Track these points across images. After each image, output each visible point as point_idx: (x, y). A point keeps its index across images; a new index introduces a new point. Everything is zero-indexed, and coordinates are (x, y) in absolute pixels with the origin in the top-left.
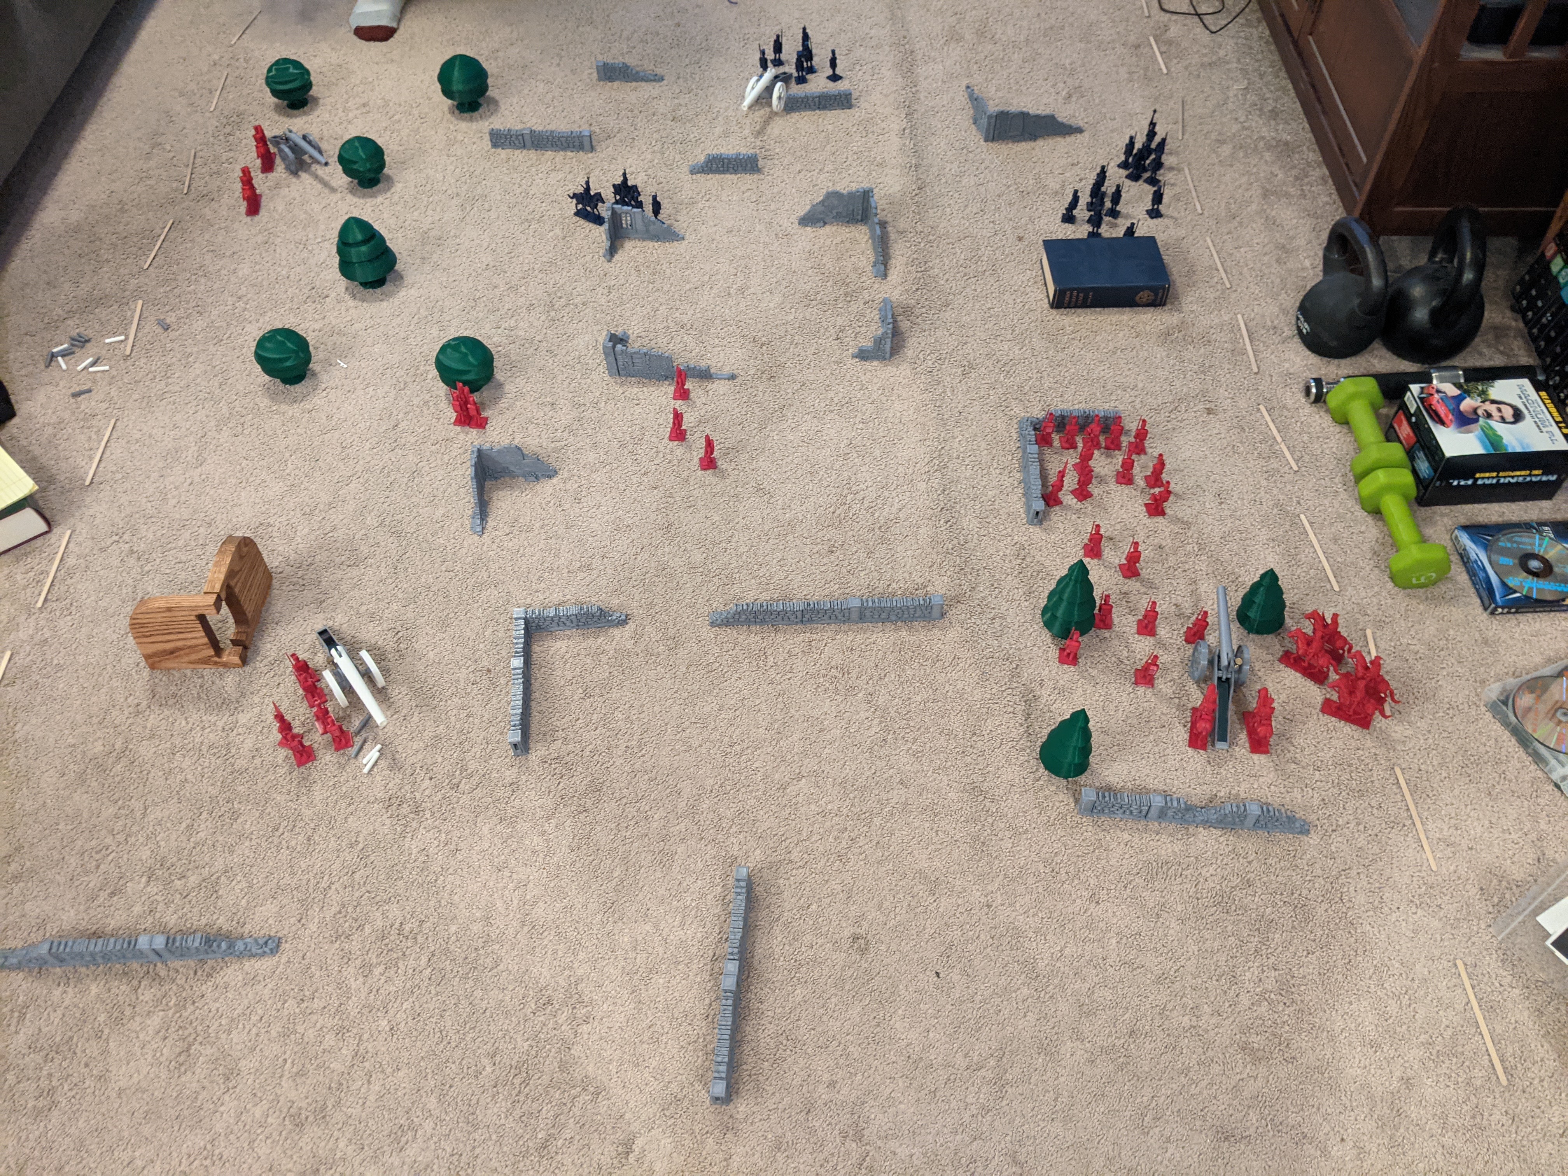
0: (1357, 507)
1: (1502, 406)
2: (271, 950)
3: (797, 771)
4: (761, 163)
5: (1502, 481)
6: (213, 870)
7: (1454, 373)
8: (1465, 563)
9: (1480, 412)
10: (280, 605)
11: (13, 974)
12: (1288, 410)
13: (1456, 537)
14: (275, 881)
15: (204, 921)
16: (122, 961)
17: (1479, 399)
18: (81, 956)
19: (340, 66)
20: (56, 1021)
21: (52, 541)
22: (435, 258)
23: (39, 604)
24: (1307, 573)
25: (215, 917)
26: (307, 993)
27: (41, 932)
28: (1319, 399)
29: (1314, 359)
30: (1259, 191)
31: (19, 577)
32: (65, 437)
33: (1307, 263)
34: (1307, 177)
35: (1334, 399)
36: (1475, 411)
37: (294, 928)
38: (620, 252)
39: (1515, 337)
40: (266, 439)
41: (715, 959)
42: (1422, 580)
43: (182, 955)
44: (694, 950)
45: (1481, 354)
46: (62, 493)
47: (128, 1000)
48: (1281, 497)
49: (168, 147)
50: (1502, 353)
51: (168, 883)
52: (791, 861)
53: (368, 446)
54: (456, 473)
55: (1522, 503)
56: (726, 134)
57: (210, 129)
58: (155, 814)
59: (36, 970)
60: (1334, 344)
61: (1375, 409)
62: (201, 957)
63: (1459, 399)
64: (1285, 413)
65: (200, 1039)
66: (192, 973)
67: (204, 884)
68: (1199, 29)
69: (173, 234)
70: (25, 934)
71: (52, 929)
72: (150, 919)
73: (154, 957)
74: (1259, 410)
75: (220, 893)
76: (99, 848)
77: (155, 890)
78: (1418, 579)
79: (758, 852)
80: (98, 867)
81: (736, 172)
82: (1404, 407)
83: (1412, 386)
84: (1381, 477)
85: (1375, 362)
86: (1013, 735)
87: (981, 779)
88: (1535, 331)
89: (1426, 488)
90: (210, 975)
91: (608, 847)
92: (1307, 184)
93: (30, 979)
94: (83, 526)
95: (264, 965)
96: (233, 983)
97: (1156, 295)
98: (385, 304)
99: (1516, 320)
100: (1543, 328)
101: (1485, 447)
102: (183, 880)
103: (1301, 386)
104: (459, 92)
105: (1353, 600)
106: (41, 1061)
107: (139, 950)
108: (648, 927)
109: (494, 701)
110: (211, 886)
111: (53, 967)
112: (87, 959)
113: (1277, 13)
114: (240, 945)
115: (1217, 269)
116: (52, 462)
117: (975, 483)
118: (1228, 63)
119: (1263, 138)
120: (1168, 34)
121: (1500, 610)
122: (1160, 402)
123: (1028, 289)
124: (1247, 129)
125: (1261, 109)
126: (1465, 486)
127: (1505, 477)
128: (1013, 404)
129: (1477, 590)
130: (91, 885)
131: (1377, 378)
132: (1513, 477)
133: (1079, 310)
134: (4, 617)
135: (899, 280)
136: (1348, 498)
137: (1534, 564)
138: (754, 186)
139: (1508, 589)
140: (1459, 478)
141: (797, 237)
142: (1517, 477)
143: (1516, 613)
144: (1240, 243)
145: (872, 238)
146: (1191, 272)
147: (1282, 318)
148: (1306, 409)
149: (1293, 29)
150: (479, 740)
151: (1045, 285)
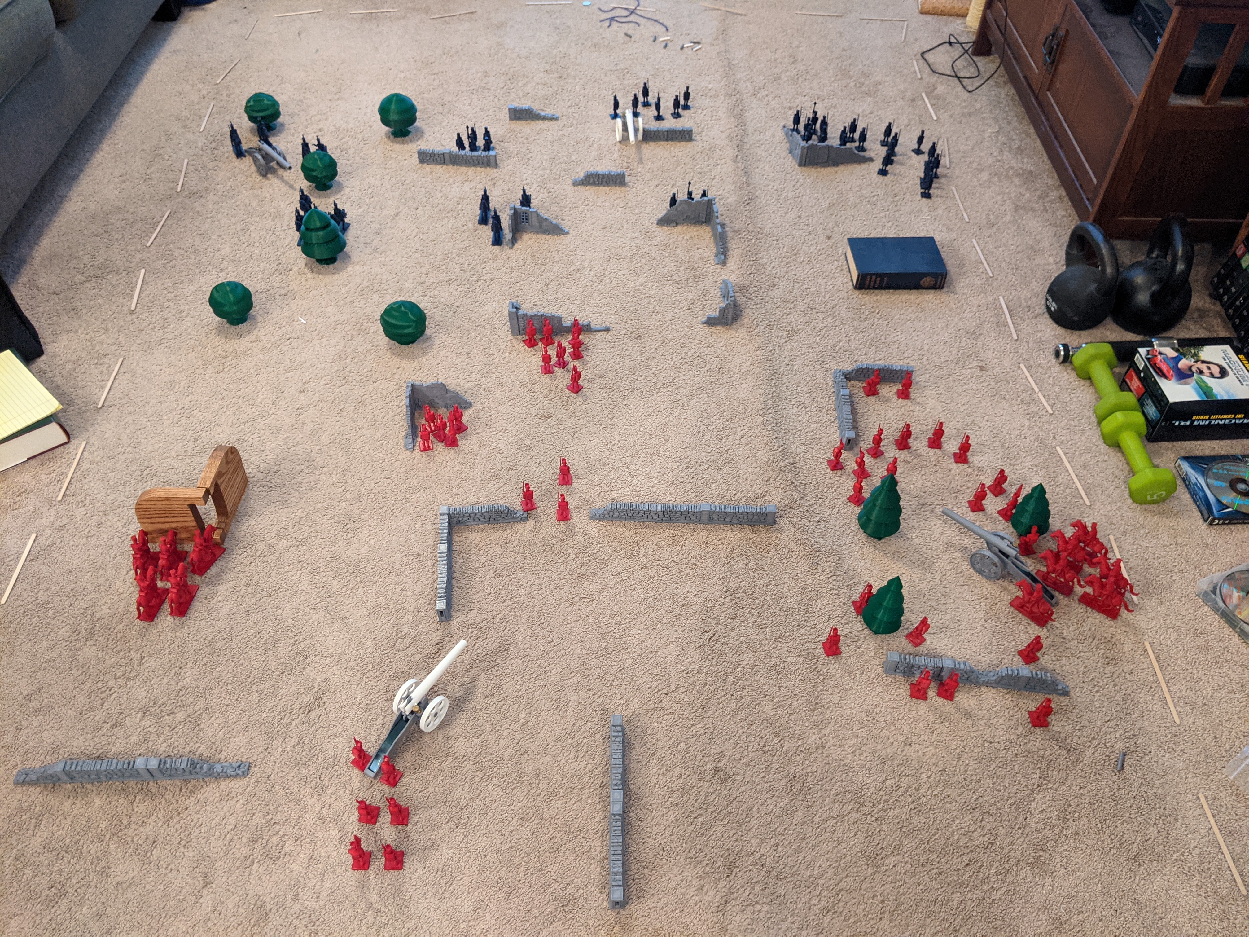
0: (1101, 442)
1: (1210, 365)
2: (243, 772)
3: (666, 638)
4: (627, 179)
5: (1213, 422)
6: (196, 708)
7: (1171, 341)
8: (1187, 486)
9: (1194, 369)
10: (252, 501)
11: (32, 789)
12: (1043, 368)
13: (1179, 465)
14: (247, 717)
15: (188, 750)
16: (121, 779)
17: (1193, 360)
18: (88, 773)
19: (301, 101)
20: (67, 826)
21: (70, 450)
22: (375, 243)
23: (59, 498)
24: (1064, 491)
25: (197, 745)
26: (272, 808)
27: (56, 755)
28: (1067, 359)
29: (1060, 330)
30: (1011, 207)
31: (43, 477)
32: (83, 371)
33: (1051, 260)
34: (1047, 196)
35: (1078, 359)
36: (1190, 368)
37: (262, 756)
38: (519, 242)
39: (1215, 318)
40: (242, 375)
41: (602, 786)
42: (1155, 497)
43: (170, 775)
44: (586, 778)
45: (1188, 329)
46: (79, 413)
47: (125, 811)
48: (1041, 433)
49: (167, 157)
50: (1206, 329)
51: (159, 718)
52: (663, 709)
53: (323, 382)
54: (392, 403)
55: (1228, 441)
56: (599, 157)
57: (200, 145)
58: (150, 663)
59: (51, 785)
60: (1076, 319)
61: (1111, 367)
62: (186, 777)
63: (1177, 360)
64: (1040, 370)
65: (183, 843)
66: (178, 790)
67: (189, 719)
68: (960, 88)
69: (169, 222)
70: (42, 757)
71: (64, 753)
72: (144, 746)
73: (147, 776)
74: (1019, 367)
75: (202, 726)
76: (104, 689)
77: (149, 723)
78: (1152, 496)
79: (636, 701)
80: (102, 704)
81: (608, 184)
82: (1134, 366)
83: (1140, 350)
84: (1119, 417)
85: (1108, 333)
86: (839, 612)
87: (814, 647)
88: (1231, 311)
89: (1154, 428)
90: (192, 792)
91: (515, 694)
92: (1049, 201)
93: (45, 793)
94: (95, 438)
95: (237, 785)
96: (211, 799)
97: (936, 281)
98: (337, 276)
99: (1214, 304)
100: (1237, 309)
101: (1200, 395)
102: (173, 716)
103: (1052, 350)
104: (396, 121)
105: (1101, 512)
106: (53, 859)
107: (136, 770)
108: (548, 758)
109: (423, 579)
110: (195, 721)
111: (65, 783)
112: (93, 777)
113: (1021, 75)
114: (218, 768)
115: (981, 263)
116: (72, 390)
117: (800, 418)
118: (983, 113)
119: (1012, 168)
120: (935, 92)
121: (1217, 521)
122: (942, 360)
123: (836, 275)
124: (999, 161)
125: (1010, 147)
126: (1184, 426)
127: (1215, 420)
128: (828, 360)
129: (1198, 506)
130: (97, 718)
131: (1113, 344)
132: (1221, 420)
133: (876, 291)
134: (30, 508)
135: (736, 267)
136: (1093, 435)
137: (1241, 486)
138: (622, 195)
139: (1224, 506)
140: (1179, 420)
141: (656, 234)
142: (1225, 419)
143: (1229, 523)
144: (999, 244)
145: (714, 235)
146: (962, 264)
147: (1034, 299)
148: (1056, 368)
149: (1034, 87)
150: (411, 609)
151: (850, 271)
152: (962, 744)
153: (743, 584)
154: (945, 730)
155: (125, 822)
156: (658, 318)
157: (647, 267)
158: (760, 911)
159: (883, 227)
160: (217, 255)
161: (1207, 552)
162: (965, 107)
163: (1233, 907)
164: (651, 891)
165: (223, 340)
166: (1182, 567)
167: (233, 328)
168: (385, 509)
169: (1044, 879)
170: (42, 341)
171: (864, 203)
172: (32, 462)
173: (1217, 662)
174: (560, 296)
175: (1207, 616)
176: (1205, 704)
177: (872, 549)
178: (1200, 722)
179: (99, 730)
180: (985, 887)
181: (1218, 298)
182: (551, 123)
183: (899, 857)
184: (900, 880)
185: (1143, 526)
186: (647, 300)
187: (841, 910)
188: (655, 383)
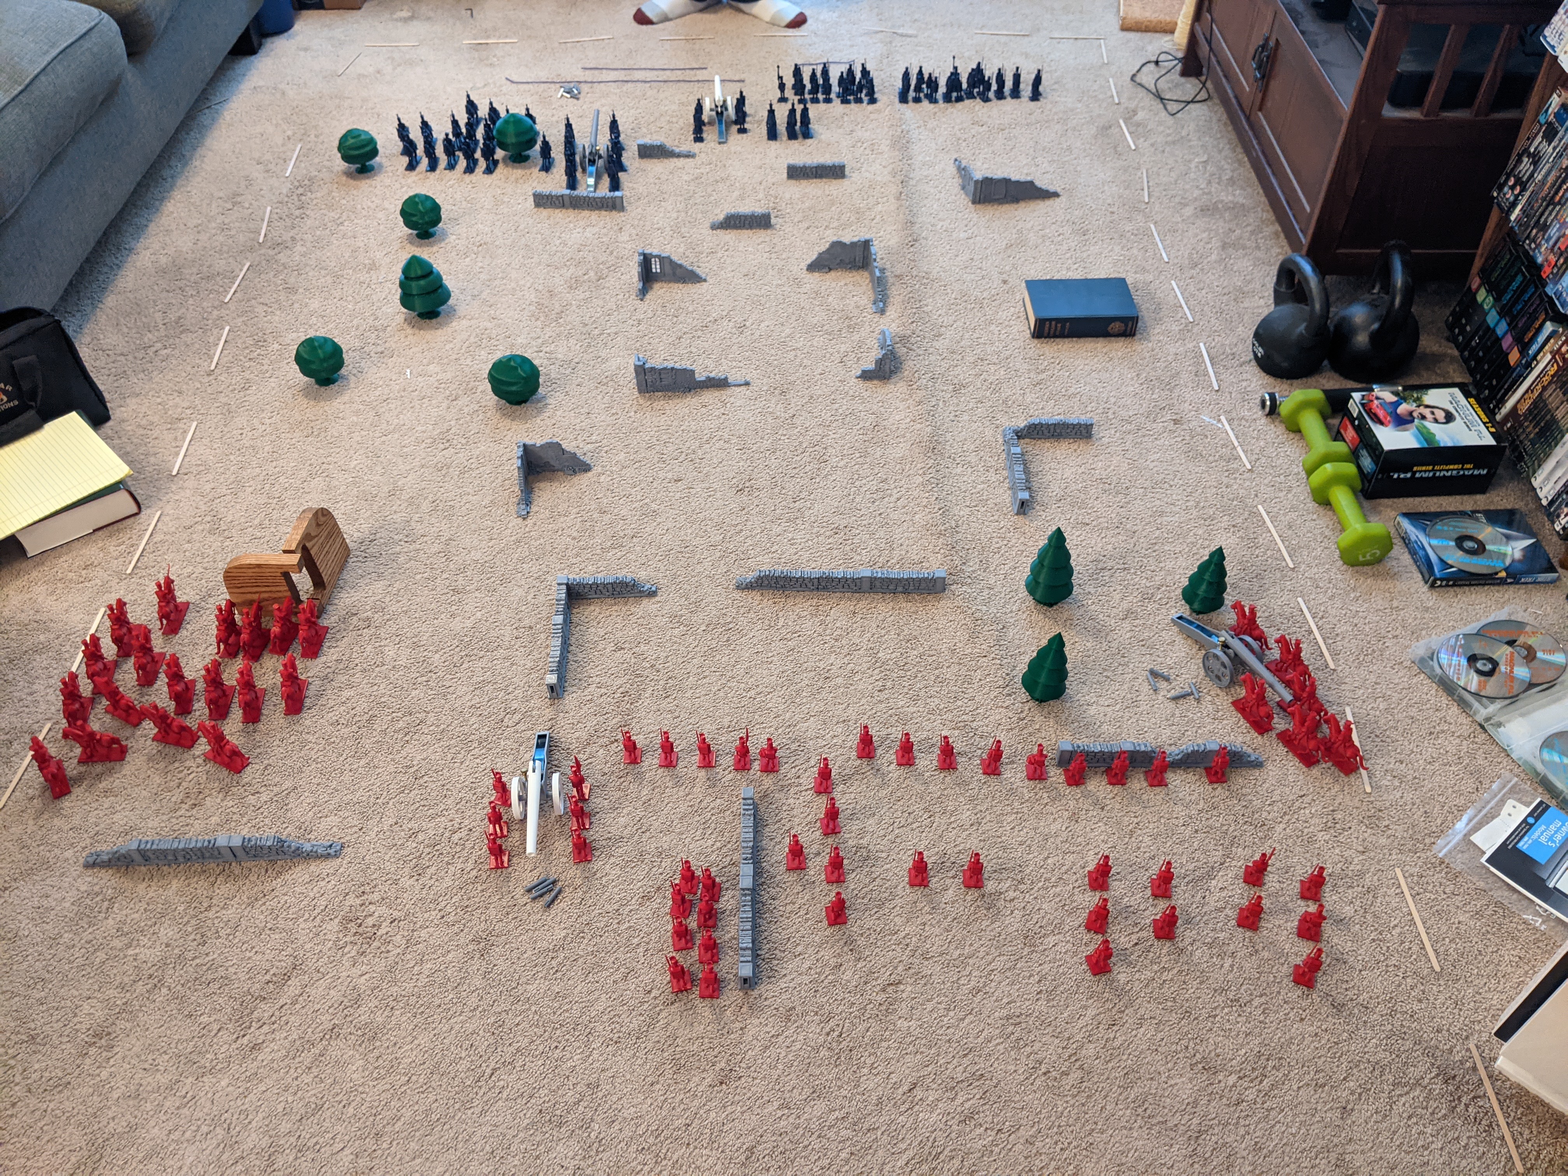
0: (1309, 500)
1: (1435, 411)
2: (335, 852)
4: (773, 221)
5: (1438, 474)
8: (1407, 545)
9: (1415, 414)
11: (103, 871)
12: (1247, 421)
13: (1399, 523)
14: (340, 794)
15: (275, 829)
16: (200, 861)
17: (1415, 405)
18: (165, 854)
20: (142, 908)
21: (143, 519)
22: (484, 295)
23: (132, 569)
24: (1265, 553)
25: (285, 826)
26: (367, 888)
27: (129, 837)
29: (1268, 380)
30: (1219, 244)
31: (112, 549)
32: (154, 436)
34: (1261, 232)
35: (1285, 409)
36: (1411, 413)
37: (356, 835)
38: (651, 292)
39: (1451, 362)
41: (732, 865)
42: (1368, 557)
43: (255, 855)
44: (714, 858)
45: (1419, 376)
46: (151, 482)
47: (205, 892)
48: (1241, 491)
49: (247, 205)
51: (243, 797)
52: (800, 785)
53: (424, 445)
54: (503, 467)
55: (1458, 497)
56: (742, 198)
57: (283, 190)
59: (124, 867)
60: (1285, 364)
61: (1325, 418)
62: (272, 858)
63: (1396, 404)
64: (1244, 423)
65: (269, 925)
66: (263, 871)
67: (276, 797)
68: (1162, 113)
69: (250, 275)
70: (114, 839)
71: (137, 835)
73: (229, 855)
74: (1219, 421)
75: (290, 806)
78: (1364, 556)
81: (751, 227)
82: (1348, 413)
84: (1328, 469)
85: (1324, 381)
88: (1466, 353)
89: (1370, 482)
90: (278, 874)
93: (118, 875)
94: (171, 508)
95: (327, 867)
96: (300, 880)
97: (1126, 326)
98: (439, 332)
99: (1450, 347)
100: (1473, 349)
101: (1419, 442)
103: (1258, 401)
105: (1306, 575)
107: (217, 849)
110: (282, 801)
111: (139, 865)
112: (170, 858)
113: (1231, 95)
114: (307, 847)
115: (1181, 306)
116: (142, 457)
117: (965, 479)
118: (1190, 141)
119: (1222, 201)
120: (1136, 118)
121: (1439, 583)
122: (1131, 413)
123: (1012, 322)
124: (1207, 194)
125: (1220, 178)
126: (1405, 479)
127: (1440, 471)
128: (999, 416)
129: (1418, 567)
130: (173, 799)
131: (1325, 392)
132: (1447, 471)
133: (1058, 340)
134: (97, 581)
135: (896, 315)
136: (1301, 494)
137: (1469, 544)
138: (767, 239)
139: (1445, 565)
140: (1399, 471)
141: (805, 281)
142: (1451, 470)
143: (1454, 585)
144: (1202, 285)
145: (872, 281)
146: (1158, 308)
147: (1241, 347)
148: (1263, 421)
149: (1244, 105)
150: (522, 684)
151: (1027, 318)
152: (1136, 820)
153: (893, 656)
154: (1118, 806)
155: (205, 905)
156: (805, 372)
157: (794, 318)
158: (903, 991)
159: (1068, 269)
160: (305, 310)
161: (1426, 616)
162: (1169, 135)
163: (1434, 988)
164: (784, 972)
165: (312, 403)
166: (1397, 633)
167: (323, 389)
168: (493, 579)
169: (1222, 959)
170: (108, 405)
171: (1047, 244)
172: (100, 533)
173: (1431, 733)
174: (694, 350)
175: (1422, 685)
176: (1415, 778)
177: (1041, 616)
178: (1408, 797)
179: (176, 811)
180: (1155, 967)
181: (1452, 339)
182: (688, 160)
183: (1060, 937)
184: (1061, 959)
185: (1354, 589)
186: (793, 353)
187: (992, 990)
188: (801, 443)
